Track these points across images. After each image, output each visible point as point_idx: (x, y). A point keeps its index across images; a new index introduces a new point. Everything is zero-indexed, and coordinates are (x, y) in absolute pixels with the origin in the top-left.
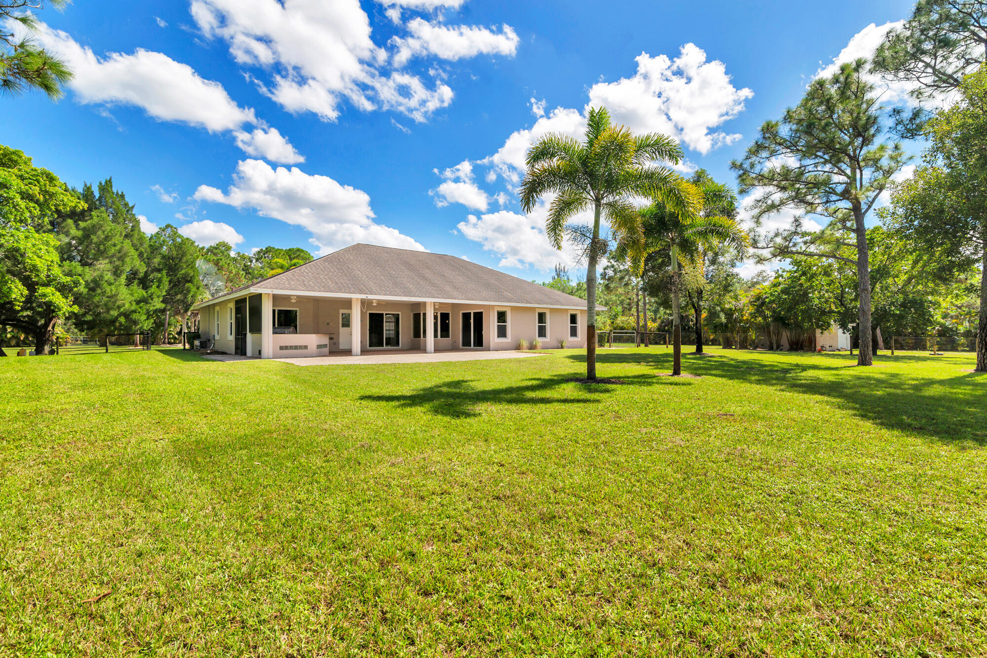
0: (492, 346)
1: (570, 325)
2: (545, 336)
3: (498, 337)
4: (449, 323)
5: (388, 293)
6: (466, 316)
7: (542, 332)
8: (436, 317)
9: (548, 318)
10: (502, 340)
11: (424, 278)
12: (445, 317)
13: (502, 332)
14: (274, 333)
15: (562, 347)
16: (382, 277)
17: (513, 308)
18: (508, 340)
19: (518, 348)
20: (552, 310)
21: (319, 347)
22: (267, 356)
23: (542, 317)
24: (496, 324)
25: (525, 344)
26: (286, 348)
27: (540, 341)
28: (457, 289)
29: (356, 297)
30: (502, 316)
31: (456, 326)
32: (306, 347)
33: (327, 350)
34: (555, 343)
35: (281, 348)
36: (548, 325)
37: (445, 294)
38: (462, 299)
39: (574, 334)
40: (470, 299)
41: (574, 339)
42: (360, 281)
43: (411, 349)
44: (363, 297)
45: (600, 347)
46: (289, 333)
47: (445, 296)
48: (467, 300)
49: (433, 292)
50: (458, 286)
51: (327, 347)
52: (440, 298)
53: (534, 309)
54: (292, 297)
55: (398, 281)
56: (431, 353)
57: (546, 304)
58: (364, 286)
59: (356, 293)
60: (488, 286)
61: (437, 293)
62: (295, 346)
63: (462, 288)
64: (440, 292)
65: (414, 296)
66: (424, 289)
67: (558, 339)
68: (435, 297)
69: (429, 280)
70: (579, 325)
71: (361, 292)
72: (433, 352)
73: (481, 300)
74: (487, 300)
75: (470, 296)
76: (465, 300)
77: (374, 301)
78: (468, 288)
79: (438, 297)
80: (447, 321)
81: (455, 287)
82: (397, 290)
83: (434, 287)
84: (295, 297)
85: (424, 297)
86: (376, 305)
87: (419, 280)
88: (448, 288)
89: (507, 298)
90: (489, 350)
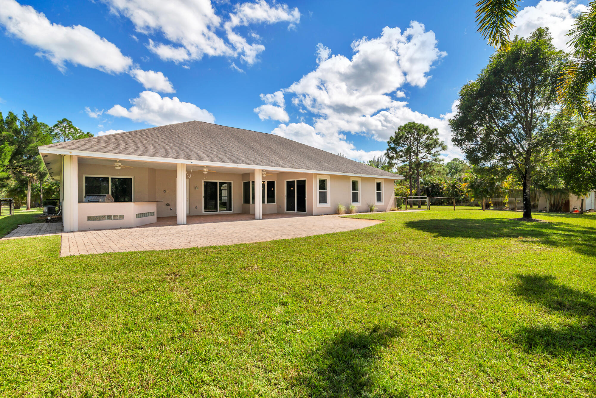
0: (315, 211)
1: (376, 192)
2: (357, 201)
3: (320, 202)
4: (274, 190)
5: (215, 159)
6: (290, 184)
7: (355, 198)
8: (263, 186)
9: (360, 186)
10: (323, 205)
11: (253, 149)
12: (271, 185)
13: (323, 199)
14: (80, 201)
15: (371, 211)
16: (212, 146)
17: (332, 177)
18: (328, 206)
19: (336, 212)
20: (363, 179)
21: (138, 216)
22: (69, 230)
23: (355, 185)
24: (318, 191)
25: (342, 208)
26: (97, 218)
27: (354, 206)
28: (283, 159)
29: (181, 162)
30: (323, 185)
31: (281, 192)
32: (122, 217)
33: (154, 218)
34: (365, 207)
35: (90, 218)
36: (360, 192)
37: (272, 162)
38: (289, 167)
39: (379, 199)
40: (296, 168)
41: (379, 203)
42: (187, 148)
43: (242, 213)
44: (188, 162)
45: (398, 210)
46: (103, 202)
47: (273, 164)
48: (293, 168)
49: (261, 160)
50: (283, 157)
51: (154, 215)
52: (268, 166)
53: (349, 177)
54: (116, 164)
55: (227, 150)
56: (259, 219)
57: (359, 173)
58: (191, 152)
59: (179, 158)
60: (309, 158)
61: (265, 162)
62: (108, 216)
63: (287, 158)
64: (268, 160)
65: (242, 163)
66: (253, 158)
67: (368, 204)
68: (263, 165)
69: (258, 150)
70: (383, 191)
71: (185, 157)
72: (262, 218)
73: (305, 169)
74: (311, 169)
75: (295, 165)
76: (291, 168)
77: (205, 169)
78: (292, 159)
79: (266, 165)
80: (272, 189)
81: (281, 157)
82: (225, 157)
83: (262, 156)
84: (120, 164)
85: (253, 164)
86: (207, 173)
87: (247, 150)
88: (275, 158)
89: (327, 167)
90: (312, 215)
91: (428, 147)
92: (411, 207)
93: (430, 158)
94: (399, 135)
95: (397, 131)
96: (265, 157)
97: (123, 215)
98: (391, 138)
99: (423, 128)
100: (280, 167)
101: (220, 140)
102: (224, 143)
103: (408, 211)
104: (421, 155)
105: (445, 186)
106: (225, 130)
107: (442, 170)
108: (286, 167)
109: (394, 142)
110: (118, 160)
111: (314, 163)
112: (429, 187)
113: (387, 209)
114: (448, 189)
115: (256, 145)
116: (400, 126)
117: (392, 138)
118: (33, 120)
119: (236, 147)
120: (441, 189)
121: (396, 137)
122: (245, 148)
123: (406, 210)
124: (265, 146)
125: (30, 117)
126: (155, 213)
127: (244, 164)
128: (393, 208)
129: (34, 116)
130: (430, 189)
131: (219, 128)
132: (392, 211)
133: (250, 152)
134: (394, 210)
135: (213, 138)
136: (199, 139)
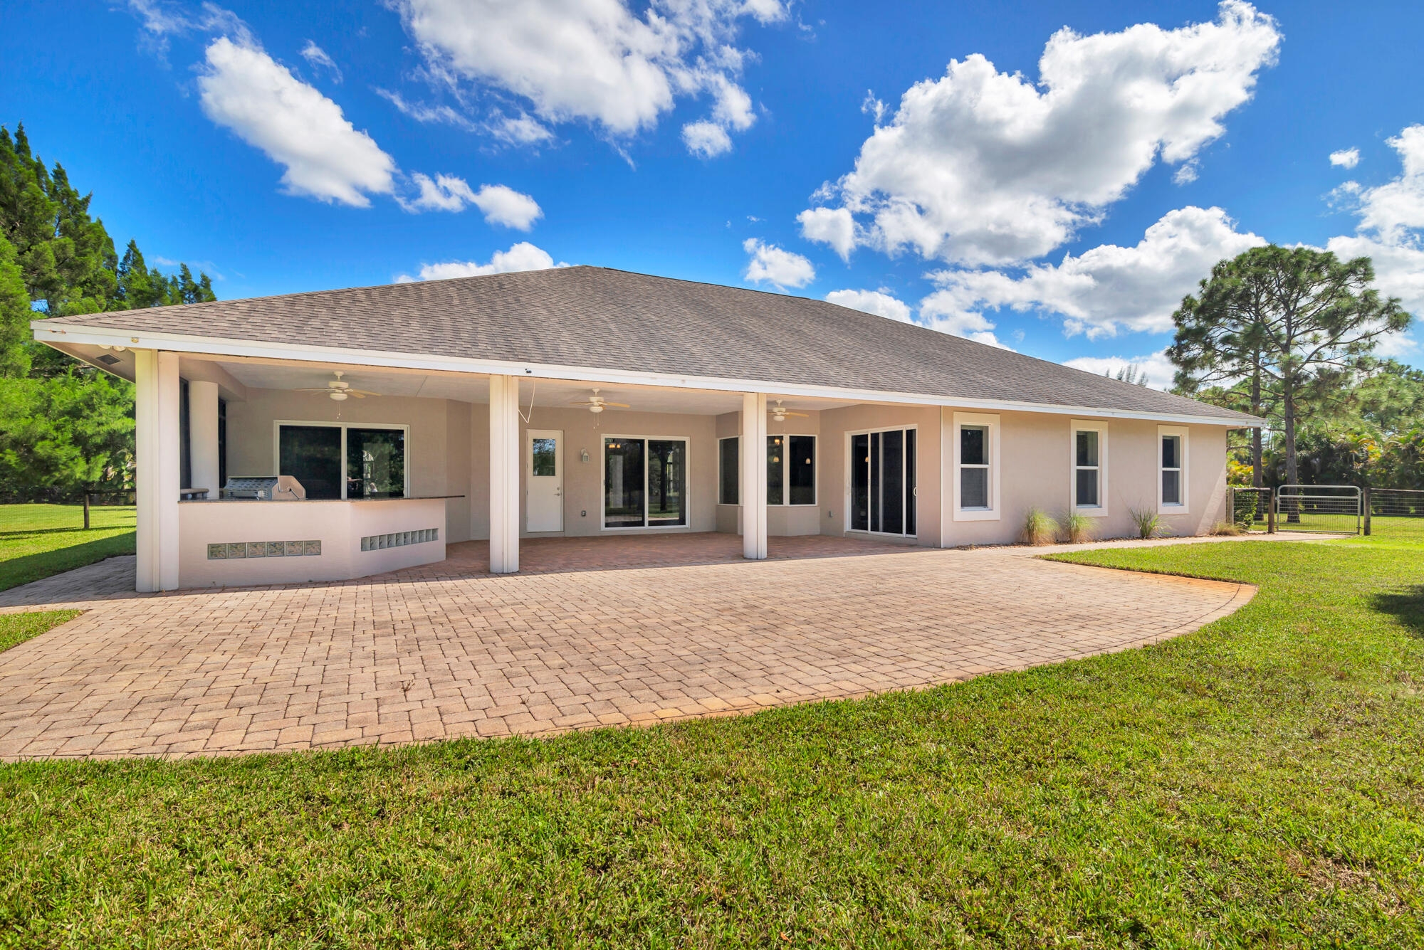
0: (946, 534)
1: (1161, 469)
2: (1094, 502)
3: (963, 505)
4: (812, 466)
5: (610, 360)
7: (1087, 492)
8: (773, 448)
9: (1103, 447)
10: (976, 514)
11: (743, 334)
12: (802, 447)
13: (974, 492)
15: (1145, 535)
16: (612, 326)
17: (1009, 419)
18: (991, 516)
19: (1024, 536)
20: (1115, 424)
21: (368, 543)
22: (151, 585)
23: (1086, 446)
24: (958, 465)
25: (1044, 523)
26: (237, 550)
27: (1087, 517)
28: (840, 362)
29: (502, 374)
30: (973, 445)
31: (835, 472)
32: (312, 547)
33: (436, 550)
34: (1122, 522)
35: (215, 551)
36: (1104, 470)
37: (802, 371)
38: (858, 387)
39: (1171, 492)
40: (882, 389)
41: (1171, 509)
42: (527, 328)
43: (716, 532)
44: (517, 368)
45: (1242, 532)
46: (269, 498)
47: (803, 376)
48: (873, 388)
49: (765, 364)
50: (840, 356)
51: (435, 538)
52: (788, 381)
53: (1065, 420)
54: (333, 384)
55: (658, 336)
56: (757, 559)
57: (1104, 406)
58: (536, 339)
59: (487, 357)
60: (926, 360)
61: (777, 369)
62: (274, 545)
63: (853, 360)
64: (787, 366)
65: (700, 372)
66: (738, 357)
67: (1131, 511)
68: (769, 379)
69: (758, 337)
70: (1185, 469)
71: (512, 354)
72: (765, 555)
73: (915, 391)
74: (934, 392)
75: (880, 379)
76: (867, 388)
77: (593, 399)
78: (871, 361)
79: (780, 380)
80: (808, 461)
81: (833, 358)
82: (645, 354)
83: (770, 353)
84: (344, 385)
85: (734, 377)
86: (600, 409)
87: (725, 337)
88: (811, 358)
89: (988, 388)
90: (936, 545)
91: (1333, 322)
92: (1293, 520)
93: (1336, 360)
94: (1218, 290)
95: (1209, 277)
96: (780, 354)
97: (319, 542)
98: (1188, 303)
99: (1313, 260)
100: (827, 384)
101: (644, 311)
102: (654, 318)
103: (1278, 537)
104: (1301, 352)
105: (1376, 453)
106: (666, 287)
107: (1384, 398)
108: (847, 386)
109: (1201, 311)
110: (339, 374)
111: (943, 375)
112: (1314, 456)
113: (1201, 529)
114: (1386, 461)
115: (753, 325)
116: (1222, 263)
117: (1192, 300)
118: (201, 288)
119: (690, 328)
120: (1357, 459)
121: (1209, 296)
122: (717, 332)
123: (1270, 531)
124: (782, 328)
125: (197, 280)
126: (442, 534)
127: (704, 375)
128: (1222, 525)
129: (204, 278)
130: (1316, 461)
131: (651, 283)
132: (1220, 534)
133: (731, 342)
134: (1226, 534)
135: (623, 305)
136: (579, 308)
